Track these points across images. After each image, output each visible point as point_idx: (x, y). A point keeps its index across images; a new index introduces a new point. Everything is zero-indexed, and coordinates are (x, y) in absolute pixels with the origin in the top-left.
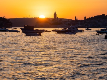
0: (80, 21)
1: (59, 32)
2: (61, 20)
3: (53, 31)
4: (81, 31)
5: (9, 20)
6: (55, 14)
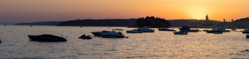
0: (228, 23)
1: (208, 32)
2: (212, 21)
3: (204, 31)
4: (228, 31)
5: (168, 21)
6: (207, 17)
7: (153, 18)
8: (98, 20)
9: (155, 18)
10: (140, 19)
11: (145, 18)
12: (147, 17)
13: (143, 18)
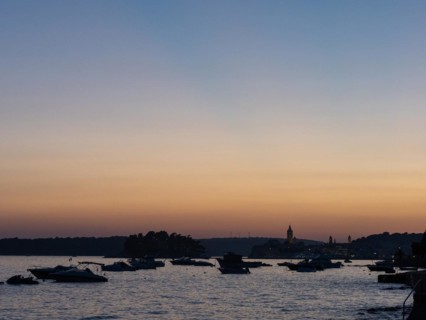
0: (339, 244)
1: (292, 267)
3: (280, 265)
4: (338, 265)
5: (199, 241)
6: (290, 232)
7: (163, 234)
8: (35, 240)
9: (169, 234)
10: (133, 237)
11: (144, 235)
12: (151, 234)
13: (140, 235)
